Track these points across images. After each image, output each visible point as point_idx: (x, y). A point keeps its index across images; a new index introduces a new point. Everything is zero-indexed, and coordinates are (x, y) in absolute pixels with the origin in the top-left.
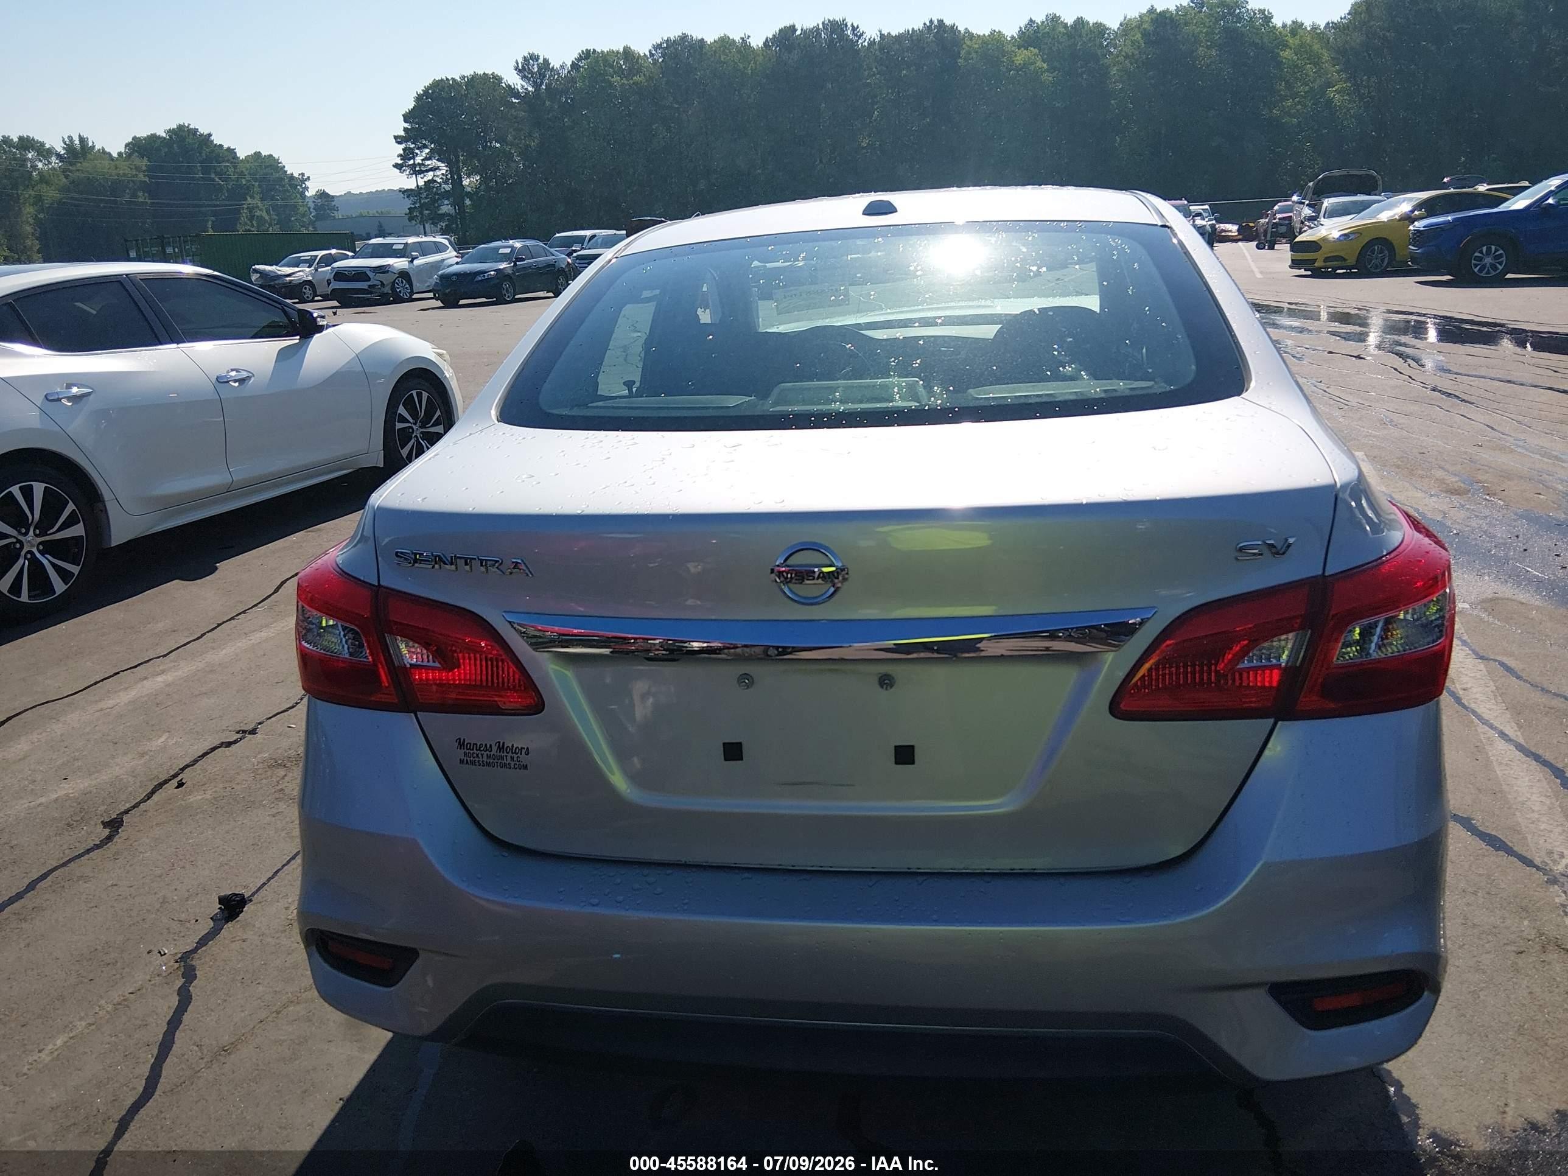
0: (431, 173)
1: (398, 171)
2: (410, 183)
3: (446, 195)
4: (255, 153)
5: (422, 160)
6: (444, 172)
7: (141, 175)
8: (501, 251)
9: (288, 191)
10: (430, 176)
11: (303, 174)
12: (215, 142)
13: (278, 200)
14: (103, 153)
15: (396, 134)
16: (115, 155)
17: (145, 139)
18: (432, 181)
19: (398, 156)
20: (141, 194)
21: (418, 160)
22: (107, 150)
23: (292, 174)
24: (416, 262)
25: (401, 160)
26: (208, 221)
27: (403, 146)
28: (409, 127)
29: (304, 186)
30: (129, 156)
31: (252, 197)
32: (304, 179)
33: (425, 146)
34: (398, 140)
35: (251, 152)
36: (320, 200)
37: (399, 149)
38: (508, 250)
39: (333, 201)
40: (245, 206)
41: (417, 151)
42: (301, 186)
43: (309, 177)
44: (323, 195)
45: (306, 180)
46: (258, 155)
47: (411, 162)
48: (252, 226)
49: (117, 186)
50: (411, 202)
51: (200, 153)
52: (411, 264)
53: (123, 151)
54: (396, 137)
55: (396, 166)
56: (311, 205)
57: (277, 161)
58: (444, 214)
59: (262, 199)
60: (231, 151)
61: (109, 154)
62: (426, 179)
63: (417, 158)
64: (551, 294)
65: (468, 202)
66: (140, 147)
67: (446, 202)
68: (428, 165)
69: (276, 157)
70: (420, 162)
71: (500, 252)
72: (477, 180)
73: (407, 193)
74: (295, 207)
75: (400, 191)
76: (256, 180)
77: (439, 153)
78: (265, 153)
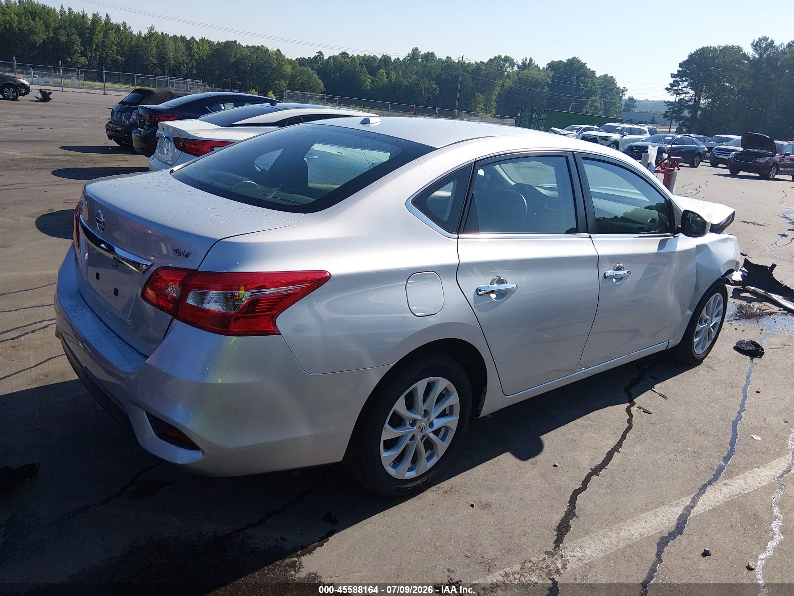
0: (684, 95)
1: (667, 91)
2: (672, 98)
3: (689, 107)
4: (605, 75)
5: (681, 88)
6: (691, 95)
7: (548, 79)
8: (667, 138)
9: (614, 95)
10: (682, 96)
11: (625, 88)
12: (587, 67)
13: (608, 99)
14: (537, 66)
15: (672, 73)
16: (541, 68)
17: (556, 62)
18: (683, 99)
19: (669, 84)
20: (546, 88)
21: (680, 87)
22: (539, 66)
23: (619, 87)
24: (625, 137)
25: (670, 86)
26: (571, 104)
27: (674, 79)
28: (681, 70)
29: (623, 93)
30: (547, 69)
31: (596, 96)
32: (625, 90)
33: (686, 81)
34: (673, 76)
35: (603, 74)
36: (628, 102)
37: (671, 80)
38: (670, 138)
39: (635, 103)
40: (590, 100)
41: (681, 83)
42: (622, 93)
43: (627, 90)
44: (631, 99)
45: (625, 91)
46: (606, 75)
47: (676, 88)
48: (591, 110)
49: (537, 84)
50: (668, 108)
51: (578, 72)
52: (622, 138)
53: (545, 67)
54: (672, 74)
55: (668, 89)
56: (624, 103)
57: (614, 80)
58: (683, 117)
59: (600, 98)
60: (593, 72)
61: (539, 67)
62: (680, 98)
63: (679, 86)
64: (688, 165)
65: (699, 112)
66: (553, 66)
67: (687, 111)
68: (684, 90)
69: (614, 78)
70: (680, 88)
71: (665, 139)
72: (709, 102)
73: (668, 103)
74: (615, 103)
75: (664, 102)
76: (600, 88)
77: (692, 86)
78: (609, 75)
